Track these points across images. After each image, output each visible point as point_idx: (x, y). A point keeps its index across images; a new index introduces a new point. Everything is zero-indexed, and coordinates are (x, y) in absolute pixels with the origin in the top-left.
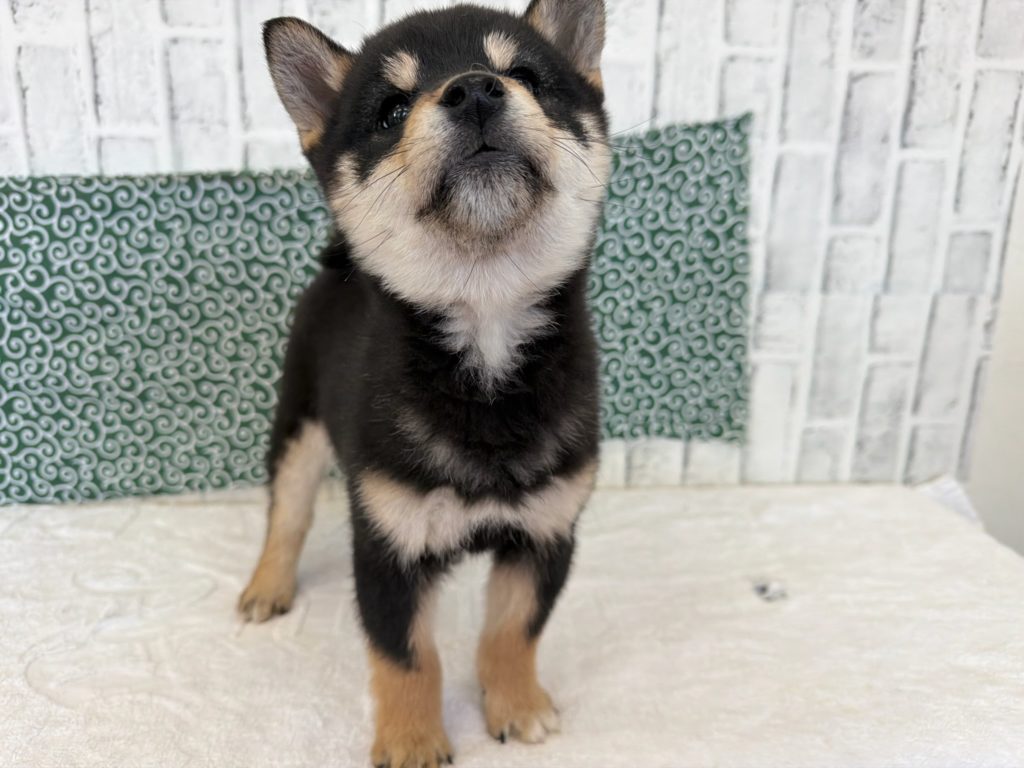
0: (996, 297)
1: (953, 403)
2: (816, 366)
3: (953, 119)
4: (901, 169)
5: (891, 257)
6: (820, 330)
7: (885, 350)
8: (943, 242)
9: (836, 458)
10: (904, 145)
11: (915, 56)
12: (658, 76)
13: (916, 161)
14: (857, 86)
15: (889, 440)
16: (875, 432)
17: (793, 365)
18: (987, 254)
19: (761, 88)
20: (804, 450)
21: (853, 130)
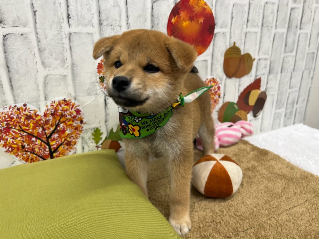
0: (314, 70)
1: (304, 100)
2: (278, 94)
3: (310, 21)
4: (299, 36)
5: (295, 61)
6: (279, 84)
7: (292, 88)
8: (306, 56)
9: (280, 120)
11: (304, 3)
12: (249, 8)
13: (302, 33)
14: (292, 11)
15: (291, 113)
16: (288, 111)
17: (273, 95)
18: (313, 58)
19: (273, 13)
20: (274, 120)
21: (290, 24)
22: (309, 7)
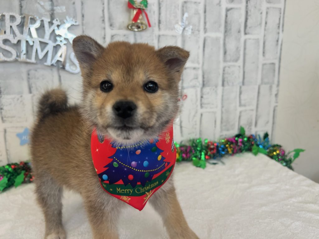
0: (278, 85)
1: (268, 122)
2: (222, 112)
3: (261, 24)
4: (245, 42)
5: (244, 72)
6: (222, 100)
7: (245, 106)
8: (260, 67)
10: (245, 34)
11: (247, 3)
13: (250, 39)
14: (229, 13)
17: (214, 113)
18: (274, 70)
19: (197, 13)
21: (229, 28)
22: (255, 7)
